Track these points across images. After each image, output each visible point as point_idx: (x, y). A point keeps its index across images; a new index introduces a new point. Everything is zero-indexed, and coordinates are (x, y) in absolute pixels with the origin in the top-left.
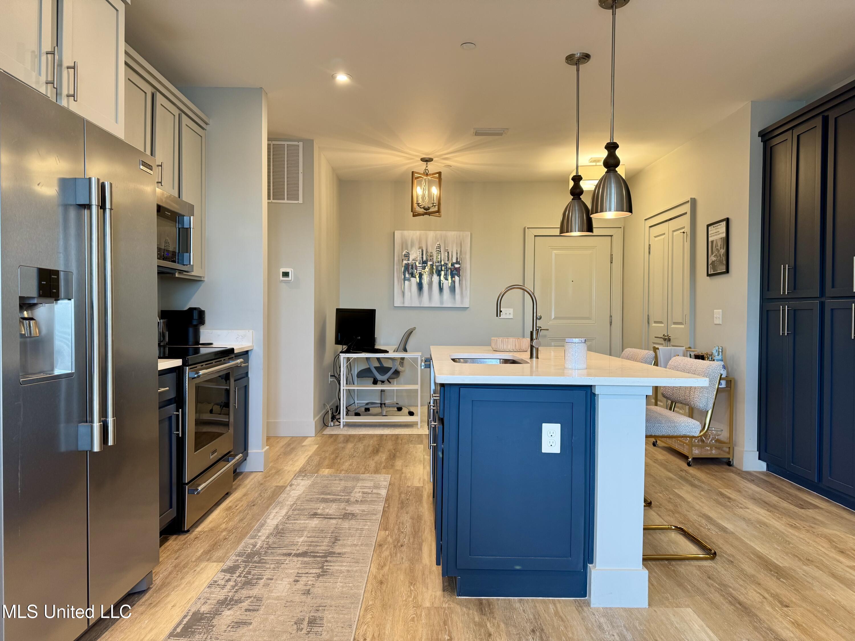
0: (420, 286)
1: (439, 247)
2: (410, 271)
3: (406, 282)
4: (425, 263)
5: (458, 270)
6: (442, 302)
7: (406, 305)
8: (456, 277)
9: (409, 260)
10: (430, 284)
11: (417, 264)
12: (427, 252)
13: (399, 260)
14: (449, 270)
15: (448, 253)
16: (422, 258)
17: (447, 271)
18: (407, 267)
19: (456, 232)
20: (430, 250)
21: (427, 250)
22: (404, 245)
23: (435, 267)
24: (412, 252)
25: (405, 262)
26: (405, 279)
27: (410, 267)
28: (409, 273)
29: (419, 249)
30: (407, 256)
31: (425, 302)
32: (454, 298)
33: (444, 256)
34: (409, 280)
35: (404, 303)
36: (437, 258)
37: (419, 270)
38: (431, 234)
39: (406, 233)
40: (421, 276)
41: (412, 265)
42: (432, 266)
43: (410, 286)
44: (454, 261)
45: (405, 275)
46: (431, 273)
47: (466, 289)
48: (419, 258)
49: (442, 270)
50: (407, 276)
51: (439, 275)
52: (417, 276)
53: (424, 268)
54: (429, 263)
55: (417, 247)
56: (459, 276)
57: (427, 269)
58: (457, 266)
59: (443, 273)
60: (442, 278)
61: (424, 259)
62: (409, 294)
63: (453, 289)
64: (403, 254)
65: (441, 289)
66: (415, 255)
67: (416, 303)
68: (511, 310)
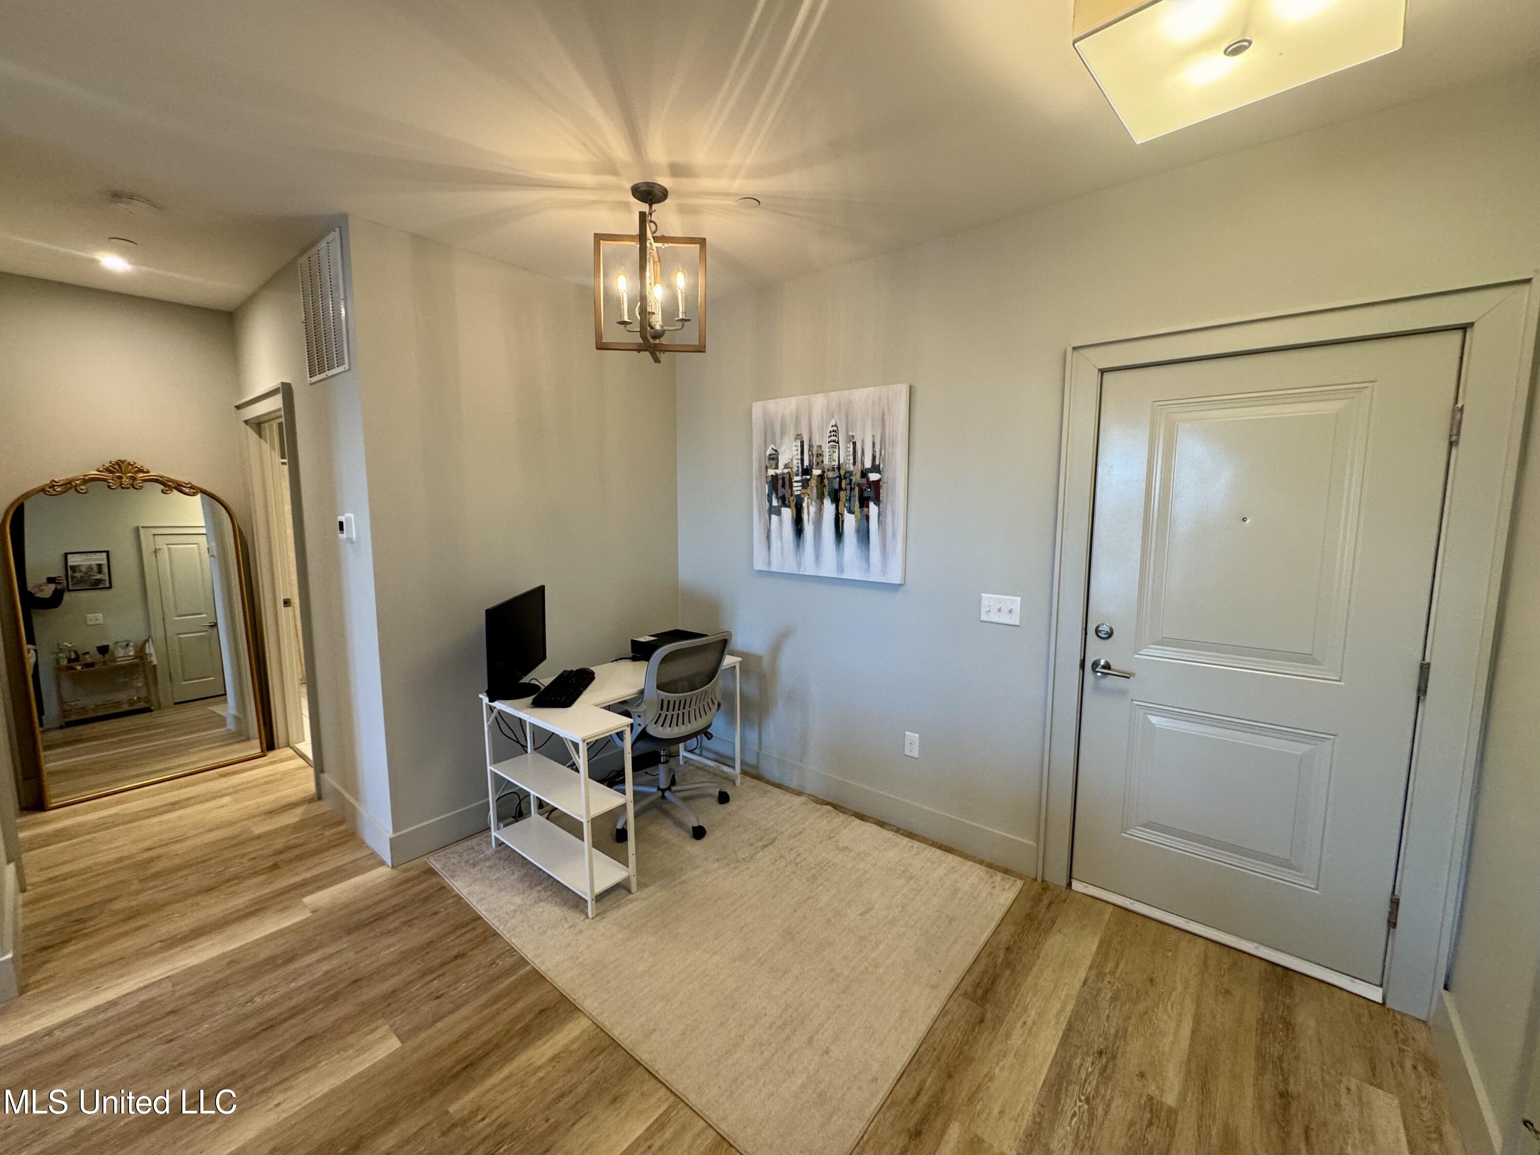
0: (798, 526)
1: (835, 432)
2: (780, 494)
3: (774, 518)
4: (807, 472)
5: (877, 485)
6: (840, 567)
7: (774, 568)
8: (872, 505)
9: (777, 467)
10: (819, 522)
11: (793, 476)
12: (811, 446)
13: (759, 468)
14: (857, 489)
15: (854, 444)
16: (802, 460)
17: (852, 489)
18: (774, 483)
19: (872, 389)
20: (816, 442)
21: (810, 440)
22: (769, 433)
23: (826, 482)
24: (783, 448)
25: (771, 472)
26: (771, 510)
27: (780, 482)
28: (777, 498)
29: (796, 439)
30: (774, 458)
31: (809, 568)
32: (868, 560)
33: (844, 455)
34: (779, 513)
35: (769, 563)
36: (831, 459)
37: (797, 488)
38: (819, 402)
39: (772, 405)
40: (799, 503)
41: (783, 479)
42: (821, 478)
43: (781, 525)
44: (868, 465)
45: (770, 501)
46: (820, 497)
47: (894, 535)
48: (795, 462)
49: (841, 488)
50: (775, 503)
51: (836, 500)
52: (793, 504)
53: (806, 484)
54: (816, 473)
55: (793, 436)
56: (877, 501)
57: (811, 487)
58: (873, 477)
59: (842, 494)
60: (842, 507)
61: (806, 463)
62: (779, 544)
63: (864, 535)
64: (768, 453)
65: (839, 534)
66: (788, 454)
67: (790, 567)
68: (1016, 602)
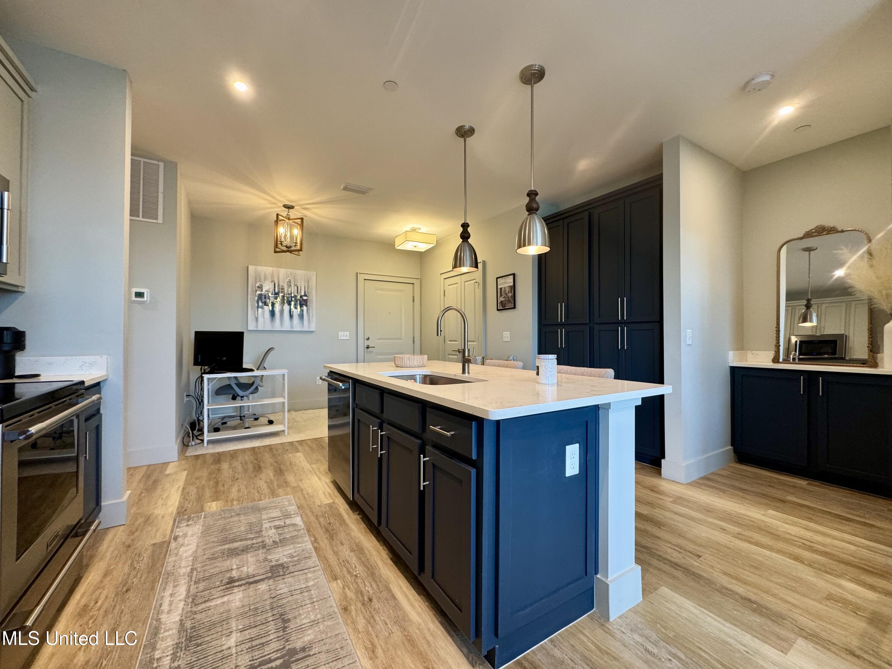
0: (272, 313)
1: (290, 282)
2: (263, 301)
3: (260, 310)
4: (277, 294)
5: (306, 301)
6: (292, 327)
7: (260, 328)
8: (304, 306)
9: (262, 291)
10: (282, 311)
11: (270, 295)
12: (279, 285)
13: (252, 291)
14: (299, 301)
15: (297, 287)
16: (275, 290)
17: (297, 301)
18: (260, 297)
19: (304, 271)
20: (281, 284)
21: (278, 283)
22: (257, 278)
23: (286, 298)
24: (265, 284)
25: (258, 292)
26: (258, 307)
27: (263, 297)
28: (262, 302)
29: (272, 282)
30: (260, 288)
31: (277, 326)
32: (303, 324)
33: (293, 290)
34: (262, 308)
35: (257, 327)
36: (288, 290)
37: (272, 299)
38: (282, 271)
39: (259, 268)
40: (273, 304)
41: (265, 296)
42: (283, 297)
43: (263, 313)
44: (303, 294)
45: (258, 303)
46: (283, 303)
47: (313, 316)
48: (271, 290)
49: (292, 301)
50: (260, 304)
51: (290, 304)
52: (270, 305)
53: (276, 298)
54: (281, 295)
55: (270, 281)
56: (306, 306)
57: (279, 299)
58: (305, 298)
59: (293, 303)
60: (292, 307)
61: (277, 291)
62: (263, 320)
63: (301, 316)
64: (257, 285)
65: (291, 316)
66: (268, 287)
67: (268, 327)
68: (347, 333)
